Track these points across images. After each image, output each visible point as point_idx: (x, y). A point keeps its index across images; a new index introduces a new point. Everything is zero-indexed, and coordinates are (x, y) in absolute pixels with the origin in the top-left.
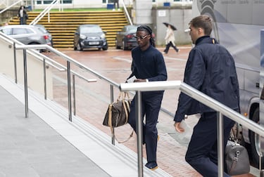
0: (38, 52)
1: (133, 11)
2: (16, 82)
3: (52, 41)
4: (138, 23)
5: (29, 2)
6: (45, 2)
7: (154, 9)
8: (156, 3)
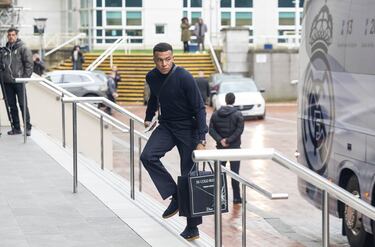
1: (223, 55)
2: (64, 146)
4: (229, 71)
5: (86, 41)
6: (107, 41)
7: (251, 53)
8: (254, 45)
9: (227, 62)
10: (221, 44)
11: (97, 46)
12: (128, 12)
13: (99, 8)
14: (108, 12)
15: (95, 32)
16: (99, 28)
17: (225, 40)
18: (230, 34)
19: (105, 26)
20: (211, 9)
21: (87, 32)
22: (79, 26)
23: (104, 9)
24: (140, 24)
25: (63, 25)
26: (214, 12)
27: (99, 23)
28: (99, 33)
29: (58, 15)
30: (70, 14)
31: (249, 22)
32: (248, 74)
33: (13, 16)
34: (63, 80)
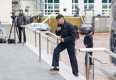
0: (45, 34)
1: (85, 18)
3: (51, 30)
4: (87, 23)
5: (42, 14)
6: (48, 14)
7: (94, 17)
8: (95, 15)
9: (86, 20)
10: (84, 15)
11: (45, 15)
12: (55, 5)
13: (46, 3)
14: (48, 5)
15: (44, 11)
16: (46, 10)
17: (85, 13)
18: (87, 11)
19: (48, 9)
20: (81, 3)
21: (42, 11)
22: (39, 9)
23: (47, 4)
24: (59, 8)
25: (34, 9)
26: (82, 4)
27: (46, 8)
28: (46, 11)
29: (33, 6)
30: (36, 5)
31: (93, 8)
32: (93, 24)
33: (19, 6)
34: (35, 26)
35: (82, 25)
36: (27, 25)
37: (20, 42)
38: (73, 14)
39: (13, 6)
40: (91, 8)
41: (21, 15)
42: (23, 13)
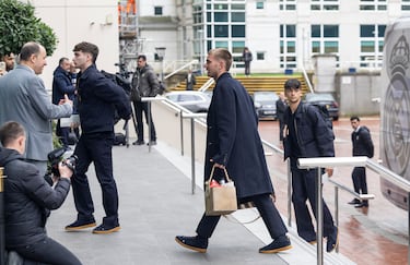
1: (314, 78)
2: (183, 154)
4: (320, 90)
5: (199, 66)
7: (338, 76)
8: (340, 69)
9: (318, 83)
10: (313, 68)
12: (233, 42)
13: (209, 39)
14: (216, 42)
17: (316, 65)
18: (320, 60)
20: (303, 38)
21: (199, 58)
22: (193, 54)
23: (213, 39)
25: (179, 53)
26: (306, 41)
29: (175, 44)
30: (184, 44)
31: (336, 49)
32: (336, 94)
33: (138, 45)
34: (179, 98)
35: (308, 95)
36: (158, 97)
37: (140, 141)
38: (282, 66)
39: (121, 47)
40: (331, 50)
41: (141, 70)
42: (146, 65)
